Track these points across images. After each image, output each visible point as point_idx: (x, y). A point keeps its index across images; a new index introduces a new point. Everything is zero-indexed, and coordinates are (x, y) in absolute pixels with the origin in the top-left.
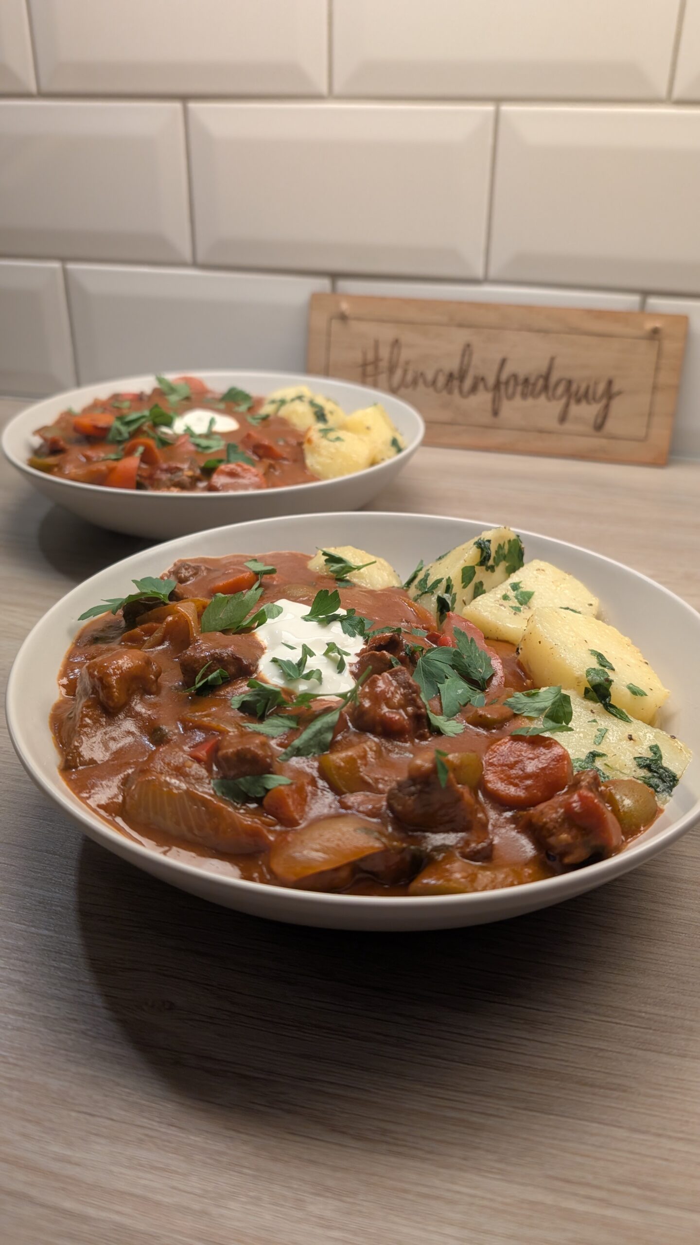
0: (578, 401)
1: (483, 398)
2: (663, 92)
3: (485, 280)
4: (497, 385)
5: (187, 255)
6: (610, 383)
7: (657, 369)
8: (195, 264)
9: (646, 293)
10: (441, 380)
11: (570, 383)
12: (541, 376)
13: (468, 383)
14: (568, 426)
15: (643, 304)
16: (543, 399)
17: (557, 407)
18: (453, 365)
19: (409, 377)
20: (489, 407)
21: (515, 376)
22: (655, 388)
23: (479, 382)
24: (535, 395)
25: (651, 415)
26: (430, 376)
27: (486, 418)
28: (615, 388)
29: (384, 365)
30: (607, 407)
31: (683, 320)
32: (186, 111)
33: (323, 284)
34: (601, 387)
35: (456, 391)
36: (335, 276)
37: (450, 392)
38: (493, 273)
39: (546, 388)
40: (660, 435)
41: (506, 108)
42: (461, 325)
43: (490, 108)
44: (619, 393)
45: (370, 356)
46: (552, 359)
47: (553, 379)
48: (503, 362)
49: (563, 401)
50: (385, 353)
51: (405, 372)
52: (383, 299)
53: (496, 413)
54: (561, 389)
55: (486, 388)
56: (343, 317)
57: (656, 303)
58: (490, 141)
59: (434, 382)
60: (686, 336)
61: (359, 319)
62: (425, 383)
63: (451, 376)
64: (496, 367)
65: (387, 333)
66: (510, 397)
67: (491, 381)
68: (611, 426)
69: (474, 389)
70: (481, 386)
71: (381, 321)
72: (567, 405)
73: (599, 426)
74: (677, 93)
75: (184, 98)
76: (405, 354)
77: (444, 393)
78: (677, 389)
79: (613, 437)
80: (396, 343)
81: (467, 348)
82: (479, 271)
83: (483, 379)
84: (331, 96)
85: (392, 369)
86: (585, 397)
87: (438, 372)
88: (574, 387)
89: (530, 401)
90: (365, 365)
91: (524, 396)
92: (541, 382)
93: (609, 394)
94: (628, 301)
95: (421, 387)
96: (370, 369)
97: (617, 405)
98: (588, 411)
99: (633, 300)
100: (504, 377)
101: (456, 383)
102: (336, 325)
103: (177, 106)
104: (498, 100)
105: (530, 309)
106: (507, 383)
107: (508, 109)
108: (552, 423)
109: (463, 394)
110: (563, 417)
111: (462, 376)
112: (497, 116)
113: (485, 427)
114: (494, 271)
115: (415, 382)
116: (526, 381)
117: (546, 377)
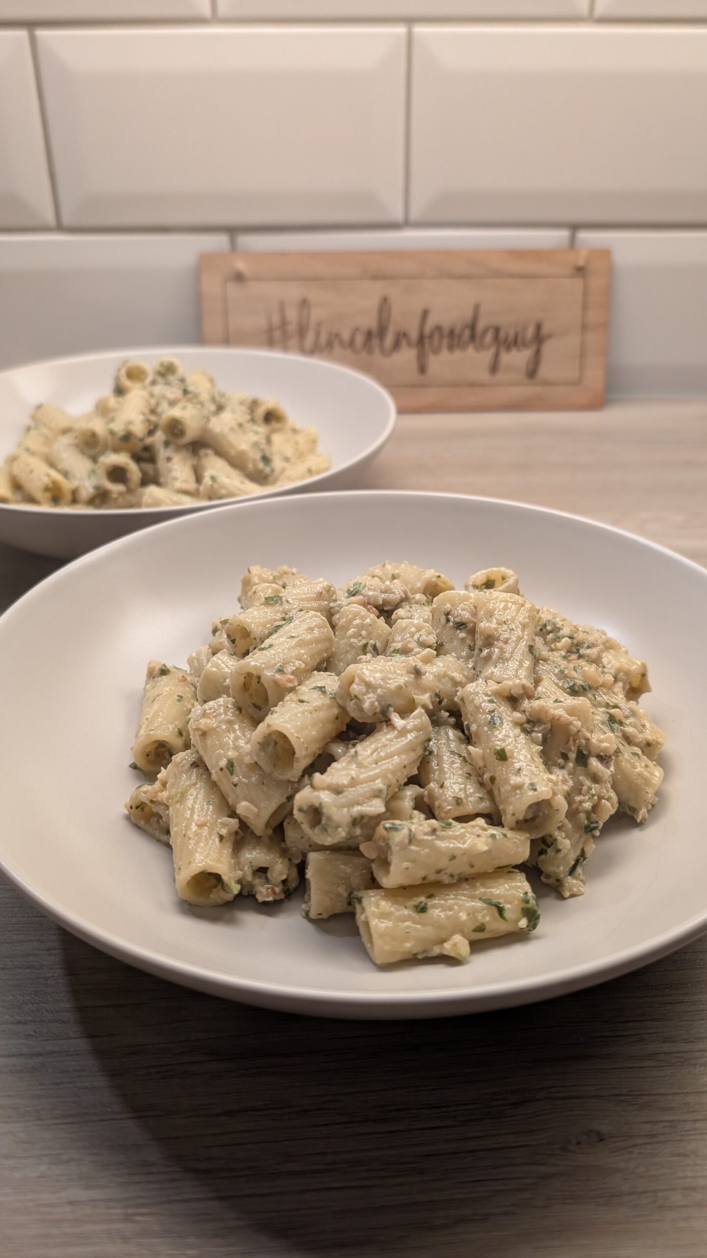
0: (508, 349)
1: (407, 356)
2: (584, 10)
4: (421, 339)
5: (50, 218)
6: (539, 327)
7: (585, 307)
8: (60, 227)
10: (359, 339)
11: (497, 330)
12: (467, 326)
13: (389, 340)
14: (500, 376)
15: (573, 239)
16: (471, 351)
17: (486, 356)
18: (370, 321)
19: (323, 339)
20: (414, 365)
21: (438, 329)
22: (584, 327)
23: (401, 338)
24: (462, 346)
25: (583, 355)
26: (346, 336)
27: (414, 377)
28: (545, 330)
29: (292, 328)
30: (538, 353)
31: (605, 254)
32: (33, 41)
33: (219, 241)
34: (530, 332)
35: (377, 351)
37: (370, 352)
38: (415, 214)
39: (473, 337)
40: (594, 376)
42: (375, 277)
43: (401, 30)
44: (549, 336)
45: (276, 320)
46: (477, 308)
47: (481, 326)
48: (425, 314)
49: (492, 351)
50: (292, 315)
51: (318, 334)
52: (285, 253)
53: (422, 369)
54: (489, 337)
55: (409, 344)
56: (239, 278)
57: (585, 237)
58: (403, 69)
59: (352, 343)
60: (610, 271)
61: (259, 279)
62: (341, 342)
63: (369, 335)
64: (416, 321)
65: (293, 292)
66: (437, 351)
67: (414, 335)
68: (544, 371)
69: (396, 345)
70: (404, 343)
71: (284, 279)
72: (497, 355)
73: (532, 373)
74: (599, 11)
75: (31, 25)
76: (316, 314)
77: (364, 354)
78: (606, 326)
79: (547, 383)
80: (304, 304)
81: (385, 302)
82: (398, 215)
83: (405, 335)
84: (216, 19)
85: (302, 331)
86: (515, 342)
87: (356, 330)
88: (502, 335)
89: (458, 354)
90: (270, 330)
91: (451, 348)
92: (467, 333)
93: (539, 338)
94: (558, 237)
95: (337, 349)
96: (277, 334)
97: (549, 348)
98: (519, 358)
99: (563, 234)
100: (428, 329)
101: (375, 342)
102: (233, 289)
103: (22, 34)
104: (410, 21)
105: (448, 254)
106: (431, 336)
107: (420, 30)
108: (483, 375)
109: (385, 353)
110: (494, 368)
111: (382, 331)
112: (410, 39)
113: (412, 386)
114: (414, 215)
115: (330, 345)
116: (452, 333)
117: (472, 326)
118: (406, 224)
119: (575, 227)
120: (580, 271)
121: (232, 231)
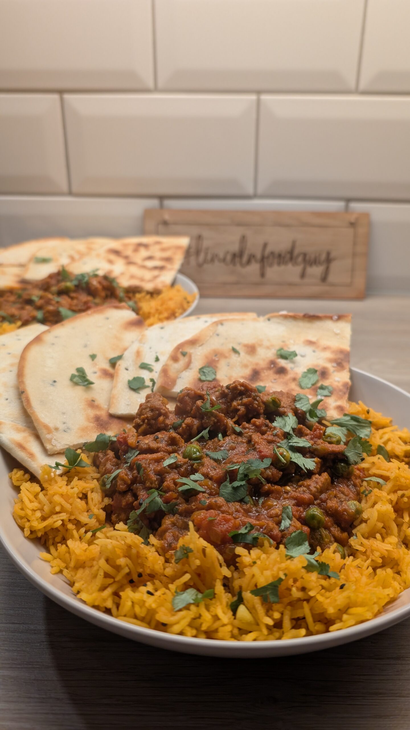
0: (311, 265)
1: (254, 267)
2: (353, 86)
4: (263, 259)
5: (65, 188)
6: (328, 254)
7: (355, 244)
8: (70, 193)
10: (229, 258)
11: (305, 255)
12: (288, 252)
13: (245, 258)
14: (306, 280)
15: (347, 207)
16: (290, 266)
17: (298, 269)
18: (235, 248)
19: (209, 257)
20: (258, 272)
21: (272, 253)
22: (354, 255)
23: (251, 258)
24: (285, 263)
25: (353, 270)
26: (221, 255)
27: (258, 279)
28: (333, 255)
29: (192, 250)
30: (328, 268)
31: (366, 215)
32: (62, 100)
33: (154, 203)
34: (323, 257)
35: (238, 264)
37: (234, 265)
39: (291, 259)
40: (360, 282)
42: (239, 225)
43: (253, 97)
44: (334, 259)
46: (294, 242)
47: (296, 252)
48: (265, 245)
49: (302, 266)
50: (193, 243)
51: (206, 254)
52: (189, 211)
53: (263, 275)
54: (300, 259)
55: (256, 261)
56: (165, 224)
57: (354, 206)
58: (254, 116)
59: (224, 260)
60: (369, 224)
61: (176, 223)
62: (219, 260)
63: (234, 256)
64: (261, 248)
65: (193, 232)
66: (271, 265)
67: (259, 256)
68: (331, 278)
69: (249, 262)
70: (253, 261)
71: (189, 224)
72: (304, 268)
73: (324, 279)
74: (361, 88)
75: (61, 92)
76: (206, 243)
77: (231, 266)
78: (367, 255)
79: (333, 285)
80: (199, 238)
81: (243, 239)
82: (250, 191)
83: (254, 256)
84: (156, 90)
85: (198, 253)
86: (315, 262)
87: (227, 253)
88: (307, 258)
89: (283, 267)
91: (279, 264)
92: (288, 256)
93: (329, 260)
94: (338, 205)
95: (217, 263)
97: (334, 266)
98: (317, 271)
99: (341, 204)
100: (266, 253)
101: (237, 260)
102: (161, 229)
103: (56, 97)
104: (259, 92)
105: (278, 213)
106: (268, 257)
107: (264, 97)
108: (296, 279)
109: (242, 265)
110: (303, 275)
111: (241, 254)
112: (259, 102)
113: (257, 284)
114: (260, 191)
115: (212, 260)
116: (280, 256)
117: (291, 252)
118: (255, 196)
119: (348, 200)
120: (352, 225)
121: (162, 198)
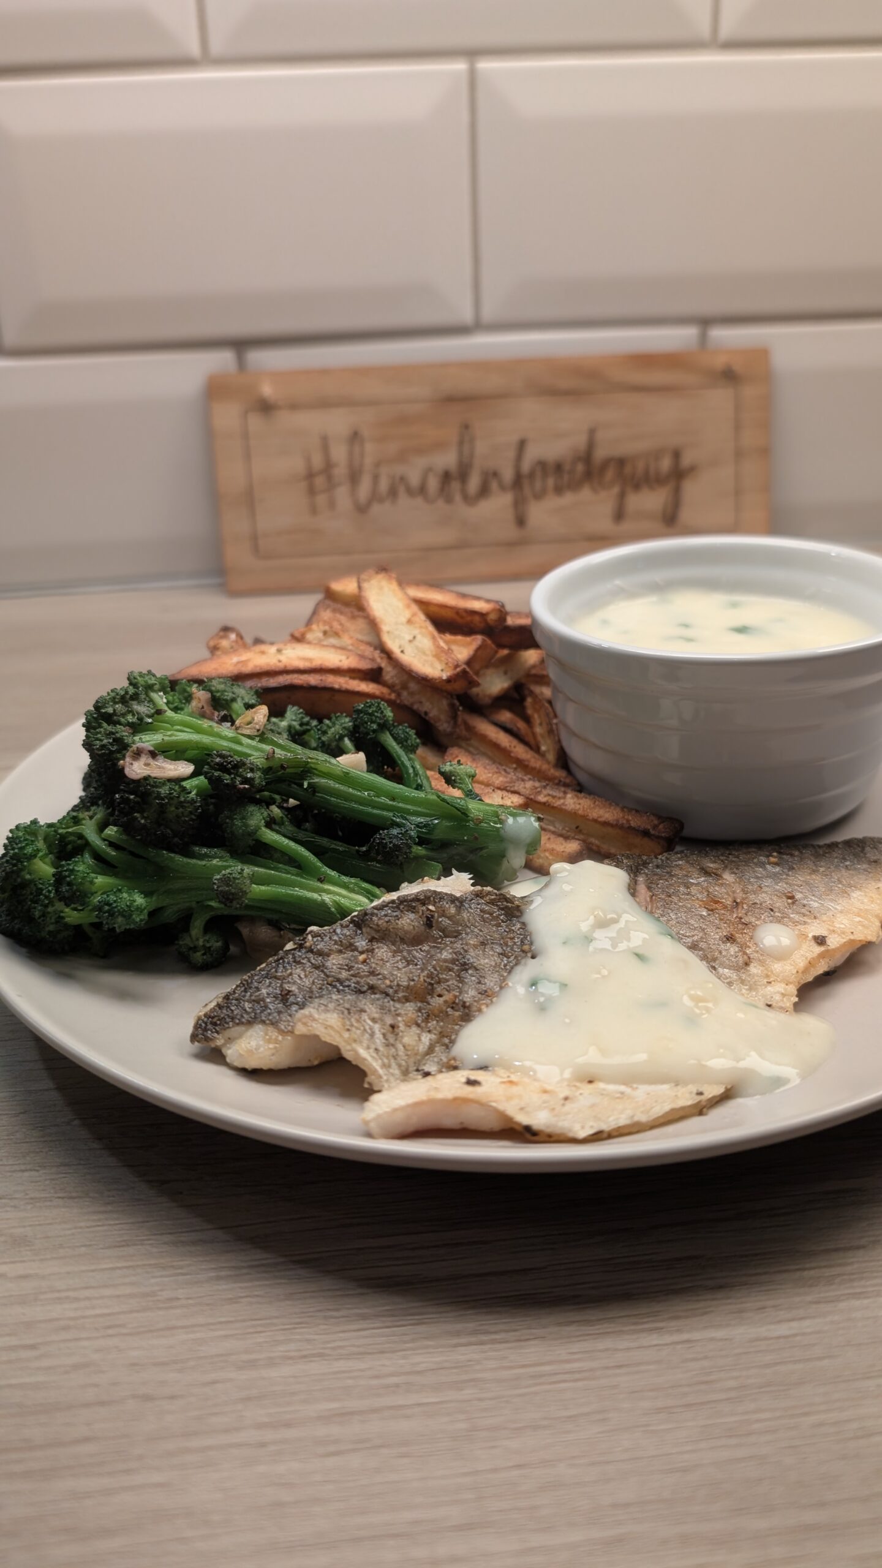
0: (637, 487)
1: (499, 503)
2: (704, 29)
3: (477, 326)
4: (518, 482)
6: (677, 455)
7: (738, 427)
8: (2, 350)
9: (705, 322)
10: (433, 484)
11: (621, 462)
12: (577, 459)
13: (474, 483)
14: (631, 526)
15: (703, 338)
16: (586, 493)
17: (607, 500)
18: (447, 459)
19: (384, 485)
20: (510, 515)
21: (542, 465)
22: (739, 454)
23: (490, 477)
24: (575, 487)
25: (738, 492)
26: (414, 480)
27: (510, 531)
28: (686, 461)
29: (341, 471)
30: (677, 492)
31: (762, 356)
33: (222, 360)
34: (666, 464)
35: (458, 497)
36: (241, 345)
37: (449, 500)
38: (489, 312)
39: (589, 474)
41: (485, 65)
42: (450, 397)
43: (460, 66)
44: (692, 470)
45: (317, 462)
46: (592, 432)
47: (599, 456)
48: (522, 444)
49: (616, 490)
50: (339, 453)
51: (376, 478)
52: (324, 372)
53: (521, 521)
54: (610, 473)
55: (502, 488)
56: (266, 406)
57: (721, 334)
58: (465, 117)
59: (422, 490)
60: (768, 376)
61: (290, 406)
62: (410, 492)
63: (446, 477)
64: (511, 454)
65: (339, 423)
66: (539, 496)
67: (508, 475)
68: (690, 515)
69: (484, 491)
70: (494, 485)
71: (324, 404)
72: (622, 496)
73: (671, 515)
74: (726, 30)
76: (372, 452)
77: (441, 503)
78: (765, 452)
79: (692, 531)
80: (355, 437)
81: (465, 431)
82: (465, 313)
83: (495, 474)
84: (208, 59)
85: (354, 477)
86: (645, 479)
87: (428, 472)
88: (628, 469)
89: (568, 498)
90: (310, 476)
91: (559, 490)
92: (580, 468)
93: (678, 473)
94: (683, 336)
95: (403, 500)
96: (320, 481)
97: (691, 486)
98: (652, 500)
99: (690, 333)
100: (526, 466)
101: (455, 486)
102: (255, 422)
104: (472, 54)
106: (532, 475)
107: (487, 66)
108: (607, 524)
109: (469, 500)
110: (620, 515)
111: (463, 473)
112: (473, 77)
113: (511, 544)
115: (393, 493)
116: (559, 468)
117: (587, 457)
120: (729, 376)
